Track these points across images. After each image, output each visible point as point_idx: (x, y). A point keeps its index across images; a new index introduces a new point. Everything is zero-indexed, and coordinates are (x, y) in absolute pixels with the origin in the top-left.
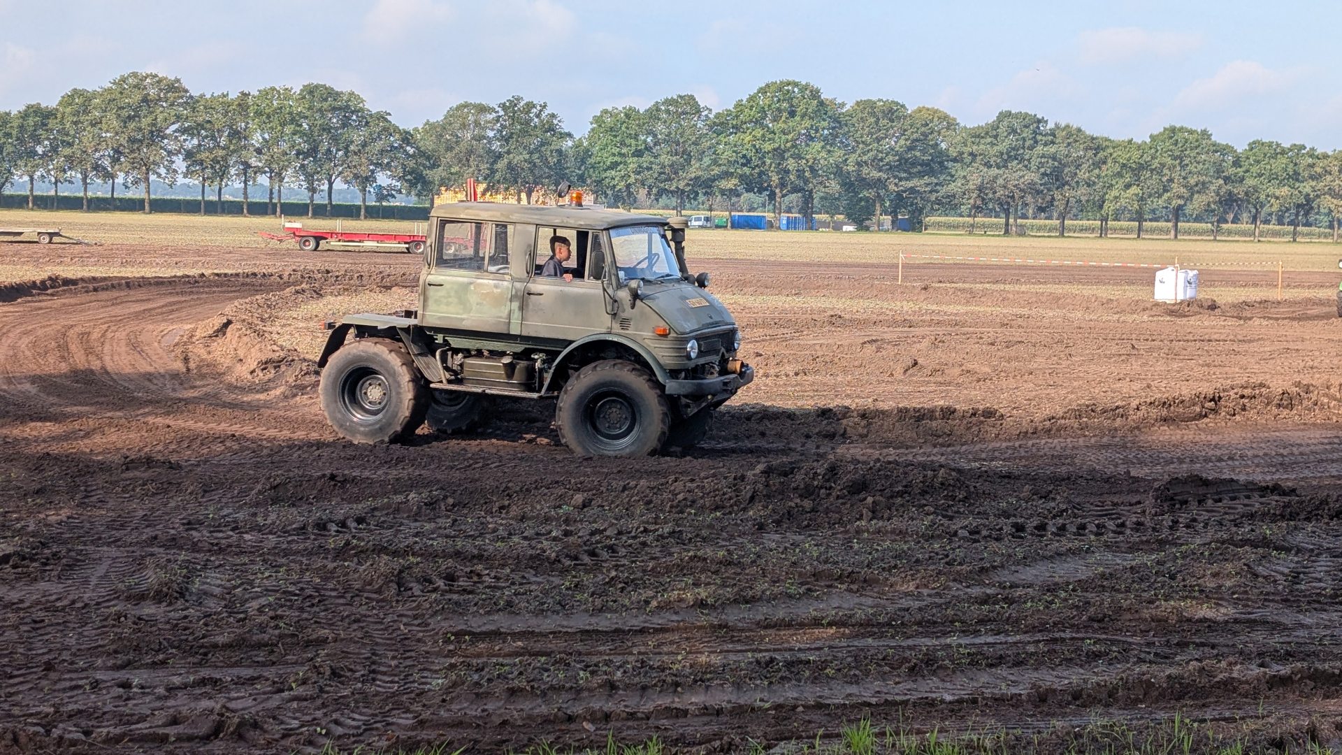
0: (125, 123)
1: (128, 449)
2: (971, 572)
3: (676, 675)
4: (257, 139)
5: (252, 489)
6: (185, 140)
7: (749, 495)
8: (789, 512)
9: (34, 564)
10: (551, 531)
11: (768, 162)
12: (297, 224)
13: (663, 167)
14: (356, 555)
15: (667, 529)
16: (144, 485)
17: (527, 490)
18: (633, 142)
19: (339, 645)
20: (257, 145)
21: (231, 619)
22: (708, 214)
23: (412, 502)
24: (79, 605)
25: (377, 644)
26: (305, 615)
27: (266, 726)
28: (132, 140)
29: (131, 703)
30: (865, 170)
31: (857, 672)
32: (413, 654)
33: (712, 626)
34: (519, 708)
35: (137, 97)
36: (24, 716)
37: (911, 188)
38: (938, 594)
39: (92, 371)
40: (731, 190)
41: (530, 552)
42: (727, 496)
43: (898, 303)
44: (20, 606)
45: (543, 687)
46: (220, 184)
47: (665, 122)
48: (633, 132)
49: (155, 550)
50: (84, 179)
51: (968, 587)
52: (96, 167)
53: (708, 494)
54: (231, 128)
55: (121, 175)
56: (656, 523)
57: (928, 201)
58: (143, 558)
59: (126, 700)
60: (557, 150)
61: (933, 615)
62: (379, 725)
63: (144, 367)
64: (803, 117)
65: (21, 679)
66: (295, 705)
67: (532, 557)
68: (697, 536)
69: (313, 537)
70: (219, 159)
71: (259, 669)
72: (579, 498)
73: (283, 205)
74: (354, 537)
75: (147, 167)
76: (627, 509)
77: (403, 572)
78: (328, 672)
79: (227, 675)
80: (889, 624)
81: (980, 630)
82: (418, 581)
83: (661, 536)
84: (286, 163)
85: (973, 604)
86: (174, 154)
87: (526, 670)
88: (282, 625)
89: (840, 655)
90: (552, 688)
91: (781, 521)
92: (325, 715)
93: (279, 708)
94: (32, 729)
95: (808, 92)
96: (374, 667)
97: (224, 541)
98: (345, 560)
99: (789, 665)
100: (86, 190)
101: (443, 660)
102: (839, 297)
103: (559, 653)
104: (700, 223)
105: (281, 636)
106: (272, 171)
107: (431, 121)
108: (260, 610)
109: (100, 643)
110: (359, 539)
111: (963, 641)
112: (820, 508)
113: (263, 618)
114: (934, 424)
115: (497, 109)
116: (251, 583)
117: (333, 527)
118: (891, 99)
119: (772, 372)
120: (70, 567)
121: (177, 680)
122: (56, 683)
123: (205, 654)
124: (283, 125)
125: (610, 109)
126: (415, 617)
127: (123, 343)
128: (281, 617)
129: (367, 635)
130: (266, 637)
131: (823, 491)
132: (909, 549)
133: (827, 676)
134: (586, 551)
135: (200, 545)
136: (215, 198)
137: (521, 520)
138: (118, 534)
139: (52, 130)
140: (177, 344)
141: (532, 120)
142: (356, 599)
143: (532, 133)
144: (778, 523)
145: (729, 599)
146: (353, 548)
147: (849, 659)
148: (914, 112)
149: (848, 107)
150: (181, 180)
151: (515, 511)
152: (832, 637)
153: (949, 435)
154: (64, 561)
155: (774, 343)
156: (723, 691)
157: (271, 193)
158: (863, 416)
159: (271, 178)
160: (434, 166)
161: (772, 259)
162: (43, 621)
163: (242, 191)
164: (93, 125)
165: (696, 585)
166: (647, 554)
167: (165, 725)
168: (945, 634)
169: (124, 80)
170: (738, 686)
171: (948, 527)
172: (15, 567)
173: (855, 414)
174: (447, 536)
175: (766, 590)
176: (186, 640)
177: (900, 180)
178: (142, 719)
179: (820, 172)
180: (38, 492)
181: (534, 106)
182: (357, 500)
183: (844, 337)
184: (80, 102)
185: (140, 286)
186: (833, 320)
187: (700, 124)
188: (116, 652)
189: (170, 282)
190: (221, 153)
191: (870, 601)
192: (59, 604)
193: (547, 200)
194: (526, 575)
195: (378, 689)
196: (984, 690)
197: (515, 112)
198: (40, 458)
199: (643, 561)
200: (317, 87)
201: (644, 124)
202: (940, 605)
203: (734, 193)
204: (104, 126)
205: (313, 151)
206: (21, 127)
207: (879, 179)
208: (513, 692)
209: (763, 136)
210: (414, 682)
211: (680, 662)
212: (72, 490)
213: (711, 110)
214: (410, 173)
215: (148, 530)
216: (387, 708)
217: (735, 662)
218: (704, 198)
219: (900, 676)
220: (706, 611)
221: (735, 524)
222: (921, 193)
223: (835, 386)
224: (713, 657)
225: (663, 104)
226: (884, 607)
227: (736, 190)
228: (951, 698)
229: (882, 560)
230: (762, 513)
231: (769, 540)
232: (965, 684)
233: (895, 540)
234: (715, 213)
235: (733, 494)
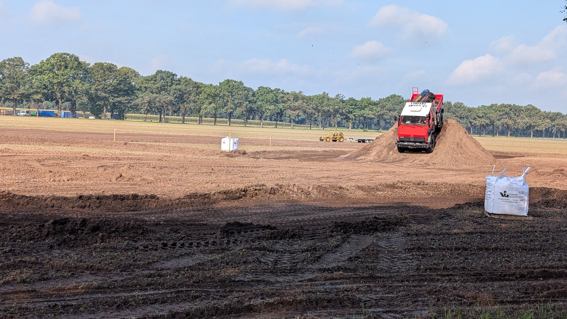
2: (144, 264)
3: (11, 313)
7: (46, 233)
8: (64, 241)
11: (56, 87)
13: (7, 88)
15: (8, 249)
22: (28, 110)
30: (99, 93)
31: (94, 309)
33: (29, 291)
37: (119, 101)
38: (130, 274)
40: (38, 100)
42: (36, 234)
43: (114, 150)
47: (8, 69)
51: (143, 271)
53: (27, 233)
56: (3, 246)
57: (127, 107)
61: (128, 283)
64: (71, 69)
68: (22, 251)
80: (108, 288)
81: (147, 289)
83: (6, 252)
85: (145, 277)
89: (86, 302)
91: (61, 244)
95: (73, 58)
99: (64, 307)
102: (87, 147)
104: (24, 114)
111: (140, 294)
112: (79, 239)
114: (129, 202)
118: (110, 63)
119: (57, 179)
131: (79, 231)
132: (117, 255)
133: (81, 311)
144: (59, 245)
145: (36, 279)
147: (90, 303)
148: (120, 69)
149: (91, 65)
152: (83, 294)
153: (135, 206)
155: (58, 167)
158: (98, 198)
161: (57, 130)
165: (21, 273)
168: (132, 291)
170: (40, 317)
171: (135, 245)
173: (94, 198)
175: (53, 275)
177: (115, 97)
179: (79, 93)
183: (90, 164)
186: (85, 157)
187: (24, 70)
191: (100, 278)
196: (149, 314)
202: (131, 279)
203: (39, 101)
207: (105, 97)
209: (53, 76)
211: (14, 308)
213: (29, 64)
217: (39, 306)
218: (26, 103)
219: (112, 310)
220: (26, 285)
221: (40, 246)
222: (124, 103)
223: (85, 186)
224: (29, 304)
225: (7, 60)
226: (106, 280)
227: (41, 99)
228: (135, 318)
229: (106, 260)
230: (52, 241)
231: (55, 253)
232: (141, 312)
233: (112, 252)
234: (31, 109)
235: (39, 233)
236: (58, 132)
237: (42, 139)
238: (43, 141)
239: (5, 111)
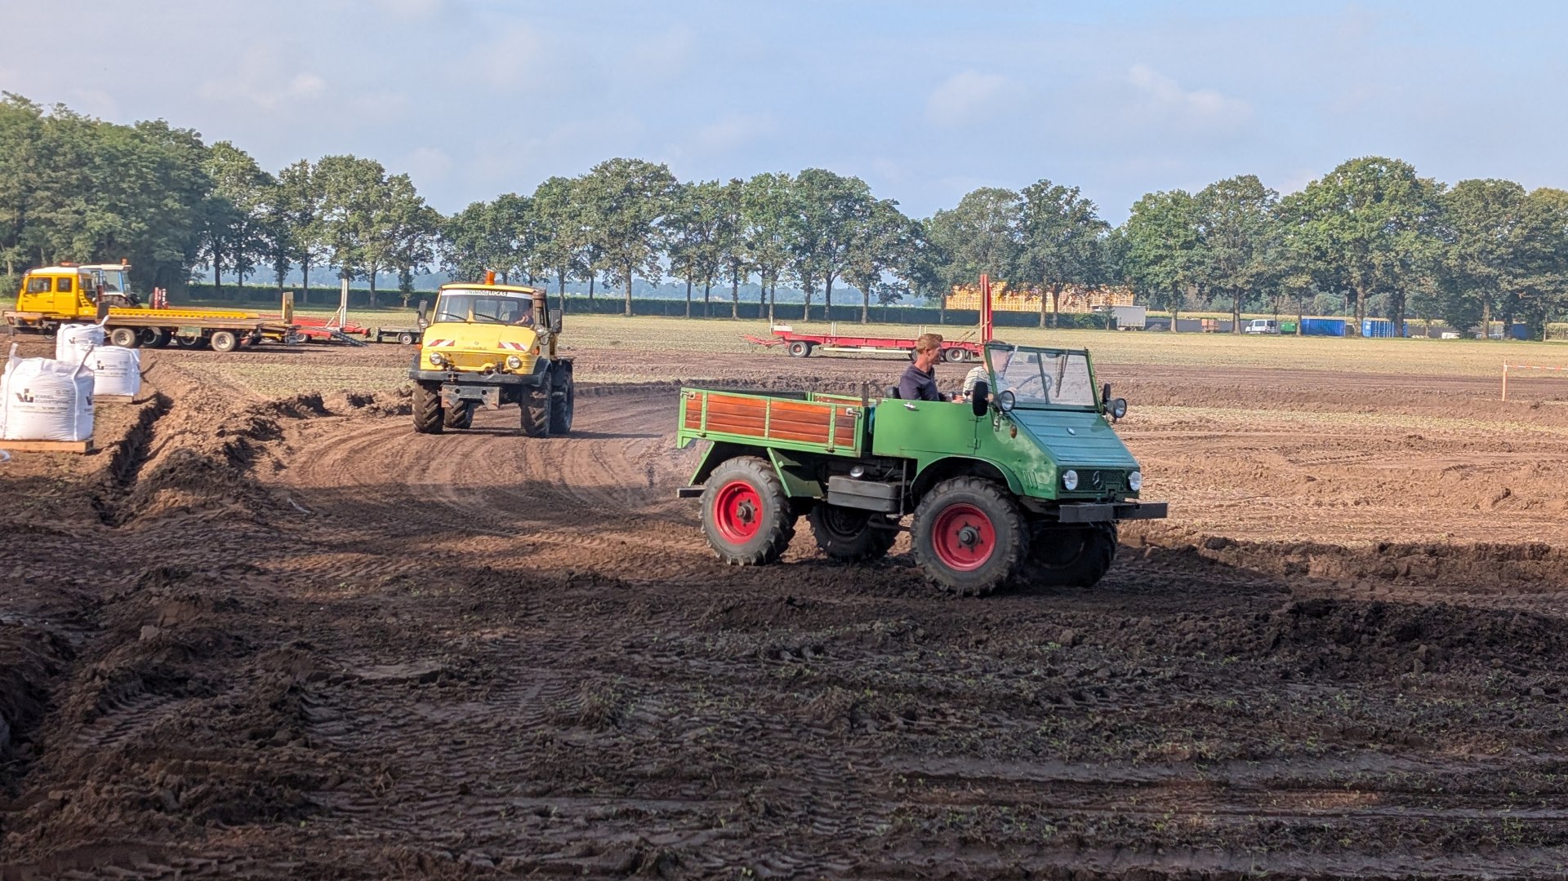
0: (606, 215)
1: (578, 567)
2: (1540, 736)
3: (1159, 836)
4: (749, 232)
5: (702, 612)
6: (671, 234)
7: (1273, 638)
8: (1322, 661)
9: (464, 683)
10: (1033, 669)
11: (1348, 254)
12: (787, 327)
13: (1218, 261)
14: (808, 686)
15: (1169, 673)
16: (588, 603)
17: (1008, 623)
18: (1182, 232)
19: (778, 782)
20: (749, 239)
21: (665, 749)
22: (1272, 317)
23: (877, 632)
24: (505, 728)
25: (820, 782)
26: (745, 749)
27: (687, 863)
28: (613, 234)
29: (547, 832)
30: (1470, 265)
31: (1379, 843)
32: (859, 796)
33: (1210, 783)
34: (970, 860)
35: (618, 187)
36: (433, 840)
37: (1529, 286)
38: (1496, 761)
39: (549, 484)
40: (1301, 289)
41: (1005, 691)
42: (1246, 639)
43: (1499, 424)
44: (444, 726)
45: (1000, 839)
46: (708, 283)
47: (1221, 208)
48: (1182, 220)
49: (592, 672)
50: (561, 278)
51: (1535, 754)
52: (574, 264)
53: (1223, 635)
54: (721, 219)
55: (601, 273)
56: (1158, 666)
57: (1551, 302)
58: (578, 680)
59: (543, 828)
60: (1090, 242)
61: (1484, 783)
62: (811, 870)
63: (605, 480)
64: (1392, 201)
65: (434, 802)
66: (722, 843)
67: (1006, 697)
68: (1206, 682)
69: (763, 665)
70: (708, 254)
71: (688, 803)
72: (1068, 634)
73: (776, 307)
74: (807, 666)
75: (628, 263)
76: (1124, 650)
77: (857, 706)
78: (762, 810)
79: (653, 808)
80: (1428, 792)
81: (1540, 803)
82: (873, 718)
83: (1163, 681)
84: (780, 259)
85: (1536, 772)
86: (658, 250)
87: (983, 820)
88: (717, 756)
89: (1362, 823)
90: (1011, 840)
91: (1312, 670)
92: (754, 855)
93: (704, 845)
94: (439, 853)
95: (1398, 171)
96: (813, 807)
97: (665, 666)
98: (796, 691)
99: (1298, 832)
100: (562, 290)
101: (890, 804)
102: (1424, 415)
103: (1025, 803)
104: (1263, 328)
105: (715, 769)
106: (764, 268)
107: (944, 210)
108: (697, 741)
109: (522, 767)
110: (812, 669)
111: (1517, 815)
112: (1361, 657)
113: (698, 749)
114: (1522, 564)
115: (1021, 195)
116: (690, 712)
117: (787, 656)
118: (1503, 179)
119: (1326, 500)
120: (500, 687)
121: (598, 811)
122: (470, 807)
123: (632, 784)
124: (778, 216)
125: (1155, 194)
126: (866, 756)
127: (585, 454)
128: (719, 749)
129: (809, 772)
130: (699, 769)
131: (1365, 637)
132: (1465, 706)
133: (1342, 846)
134: (1070, 693)
135: (640, 669)
136: (702, 299)
137: (1000, 657)
138: (555, 655)
139: (527, 223)
140: (642, 456)
141: (1061, 207)
142: (803, 734)
143: (1061, 222)
144: (1308, 672)
145: (1233, 754)
146: (805, 679)
147: (1373, 829)
148: (1534, 194)
149: (1449, 189)
150: (665, 279)
151: (993, 646)
152: (1355, 803)
153: (1541, 579)
154: (494, 681)
155: (1333, 467)
156: (1213, 855)
157: (764, 293)
158: (1433, 552)
159: (763, 276)
160: (946, 262)
161: (1347, 370)
162: (464, 742)
163: (732, 291)
164: (572, 218)
165: (1198, 737)
166: (1143, 699)
167: (578, 856)
168: (1495, 805)
169: (606, 167)
170: (1231, 850)
171: (1519, 683)
172: (442, 685)
173: (1421, 550)
174: (912, 671)
175: (1279, 746)
176: (613, 768)
177: (1516, 277)
178: (556, 849)
179: (1413, 267)
180: (476, 609)
181: (1064, 192)
182: (817, 629)
183: (1425, 462)
184: (558, 192)
185: (610, 393)
186: (1412, 441)
187: (1264, 211)
188: (537, 778)
189: (643, 389)
190: (709, 248)
191: (1408, 765)
192: (483, 726)
193: (1078, 301)
194: (999, 718)
195: (815, 831)
196: (1534, 870)
197: (1041, 199)
198: (481, 573)
199: (1137, 708)
200: (816, 172)
201: (1195, 211)
202: (1496, 773)
203: (1304, 292)
204: (584, 219)
205: (811, 245)
206: (495, 220)
207: (1488, 276)
208: (965, 842)
209: (1342, 223)
210: (856, 826)
211: (1167, 822)
212: (511, 608)
213: (1277, 194)
214: (919, 270)
215: (588, 652)
216: (823, 852)
217: (1233, 825)
218: (1269, 298)
219: (1431, 850)
220: (1205, 767)
221: (1255, 671)
222: (1542, 293)
223: (1403, 519)
224: (1206, 818)
225: (1219, 187)
226: (1424, 772)
227: (1308, 288)
228: (1491, 877)
229: (1430, 719)
230: (1288, 659)
231: (1295, 691)
232: (1510, 863)
233: (1451, 697)
234: (1283, 316)
235: (1254, 637)
236: (1350, 376)
237: (1300, 394)
238: (1302, 399)
239: (1211, 323)
